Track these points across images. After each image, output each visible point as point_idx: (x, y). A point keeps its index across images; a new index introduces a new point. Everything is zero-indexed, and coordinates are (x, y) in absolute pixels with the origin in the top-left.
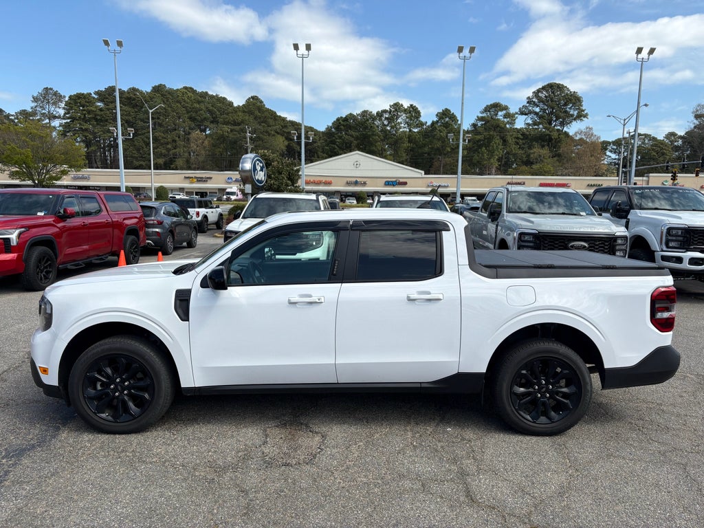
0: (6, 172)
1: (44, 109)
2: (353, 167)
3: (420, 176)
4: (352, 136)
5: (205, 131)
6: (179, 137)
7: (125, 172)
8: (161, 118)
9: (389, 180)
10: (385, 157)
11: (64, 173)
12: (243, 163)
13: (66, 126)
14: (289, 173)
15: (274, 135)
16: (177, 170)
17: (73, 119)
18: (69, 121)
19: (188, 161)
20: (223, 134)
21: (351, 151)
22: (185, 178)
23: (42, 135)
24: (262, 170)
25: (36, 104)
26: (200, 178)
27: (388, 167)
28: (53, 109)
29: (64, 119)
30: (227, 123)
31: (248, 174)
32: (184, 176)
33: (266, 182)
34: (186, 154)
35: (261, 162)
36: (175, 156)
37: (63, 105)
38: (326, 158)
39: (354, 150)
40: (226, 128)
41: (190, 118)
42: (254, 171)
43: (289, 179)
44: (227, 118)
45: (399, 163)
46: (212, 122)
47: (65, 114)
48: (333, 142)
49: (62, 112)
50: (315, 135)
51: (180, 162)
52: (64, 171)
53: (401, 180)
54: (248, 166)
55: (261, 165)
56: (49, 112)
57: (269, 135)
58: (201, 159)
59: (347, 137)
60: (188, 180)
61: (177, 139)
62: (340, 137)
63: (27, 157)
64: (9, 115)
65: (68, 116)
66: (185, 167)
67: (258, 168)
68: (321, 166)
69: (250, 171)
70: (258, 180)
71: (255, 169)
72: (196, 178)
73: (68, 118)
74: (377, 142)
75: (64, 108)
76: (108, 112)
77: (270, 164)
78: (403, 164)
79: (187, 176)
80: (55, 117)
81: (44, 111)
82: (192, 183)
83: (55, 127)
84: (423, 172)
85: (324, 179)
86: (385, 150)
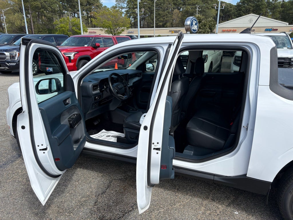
0: (103, 31)
1: (120, 5)
2: (248, 22)
3: (286, 26)
4: (251, 6)
5: (180, 9)
6: (169, 13)
7: (140, 30)
8: (162, 4)
9: (268, 28)
10: (267, 16)
11: (123, 30)
12: (186, 21)
13: (127, 11)
14: (210, 25)
15: (210, 9)
16: (167, 27)
17: (130, 8)
18: (128, 9)
19: (172, 24)
20: (187, 10)
21: (249, 14)
22: (170, 31)
23: (115, 15)
24: (196, 24)
25: (117, 3)
26: (176, 31)
27: (268, 21)
28: (122, 4)
29: (126, 8)
30: (189, 5)
31: (188, 27)
32: (169, 30)
33: (198, 30)
34: (171, 21)
35: (196, 20)
36: (167, 21)
37: (126, 2)
38: (235, 18)
39: (251, 13)
40: (189, 7)
41: (174, 4)
42: (192, 25)
43: (210, 29)
44: (189, 2)
45: (275, 19)
46: (183, 5)
47: (127, 6)
48: (240, 10)
49: (126, 5)
50: (226, 5)
51: (168, 24)
52: (123, 29)
53: (275, 28)
54: (188, 23)
55: (196, 22)
56: (121, 6)
57: (208, 9)
58: (177, 22)
59: (248, 6)
60: (171, 32)
61: (168, 14)
62: (244, 7)
63: (110, 24)
64: (109, 8)
65: (128, 7)
66: (170, 26)
67: (194, 24)
68: (232, 22)
69: (189, 25)
70: (193, 30)
71: (192, 24)
72: (174, 31)
73: (128, 8)
74: (263, 8)
75: (126, 4)
76: (142, 4)
77: (201, 22)
78: (277, 20)
79: (170, 30)
80: (123, 8)
81: (119, 6)
82: (172, 33)
83: (123, 12)
84: (288, 24)
85: (232, 29)
86: (267, 13)
